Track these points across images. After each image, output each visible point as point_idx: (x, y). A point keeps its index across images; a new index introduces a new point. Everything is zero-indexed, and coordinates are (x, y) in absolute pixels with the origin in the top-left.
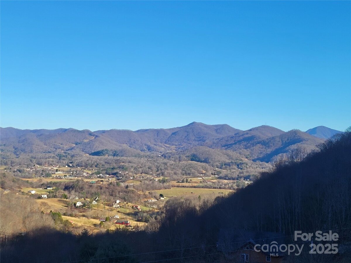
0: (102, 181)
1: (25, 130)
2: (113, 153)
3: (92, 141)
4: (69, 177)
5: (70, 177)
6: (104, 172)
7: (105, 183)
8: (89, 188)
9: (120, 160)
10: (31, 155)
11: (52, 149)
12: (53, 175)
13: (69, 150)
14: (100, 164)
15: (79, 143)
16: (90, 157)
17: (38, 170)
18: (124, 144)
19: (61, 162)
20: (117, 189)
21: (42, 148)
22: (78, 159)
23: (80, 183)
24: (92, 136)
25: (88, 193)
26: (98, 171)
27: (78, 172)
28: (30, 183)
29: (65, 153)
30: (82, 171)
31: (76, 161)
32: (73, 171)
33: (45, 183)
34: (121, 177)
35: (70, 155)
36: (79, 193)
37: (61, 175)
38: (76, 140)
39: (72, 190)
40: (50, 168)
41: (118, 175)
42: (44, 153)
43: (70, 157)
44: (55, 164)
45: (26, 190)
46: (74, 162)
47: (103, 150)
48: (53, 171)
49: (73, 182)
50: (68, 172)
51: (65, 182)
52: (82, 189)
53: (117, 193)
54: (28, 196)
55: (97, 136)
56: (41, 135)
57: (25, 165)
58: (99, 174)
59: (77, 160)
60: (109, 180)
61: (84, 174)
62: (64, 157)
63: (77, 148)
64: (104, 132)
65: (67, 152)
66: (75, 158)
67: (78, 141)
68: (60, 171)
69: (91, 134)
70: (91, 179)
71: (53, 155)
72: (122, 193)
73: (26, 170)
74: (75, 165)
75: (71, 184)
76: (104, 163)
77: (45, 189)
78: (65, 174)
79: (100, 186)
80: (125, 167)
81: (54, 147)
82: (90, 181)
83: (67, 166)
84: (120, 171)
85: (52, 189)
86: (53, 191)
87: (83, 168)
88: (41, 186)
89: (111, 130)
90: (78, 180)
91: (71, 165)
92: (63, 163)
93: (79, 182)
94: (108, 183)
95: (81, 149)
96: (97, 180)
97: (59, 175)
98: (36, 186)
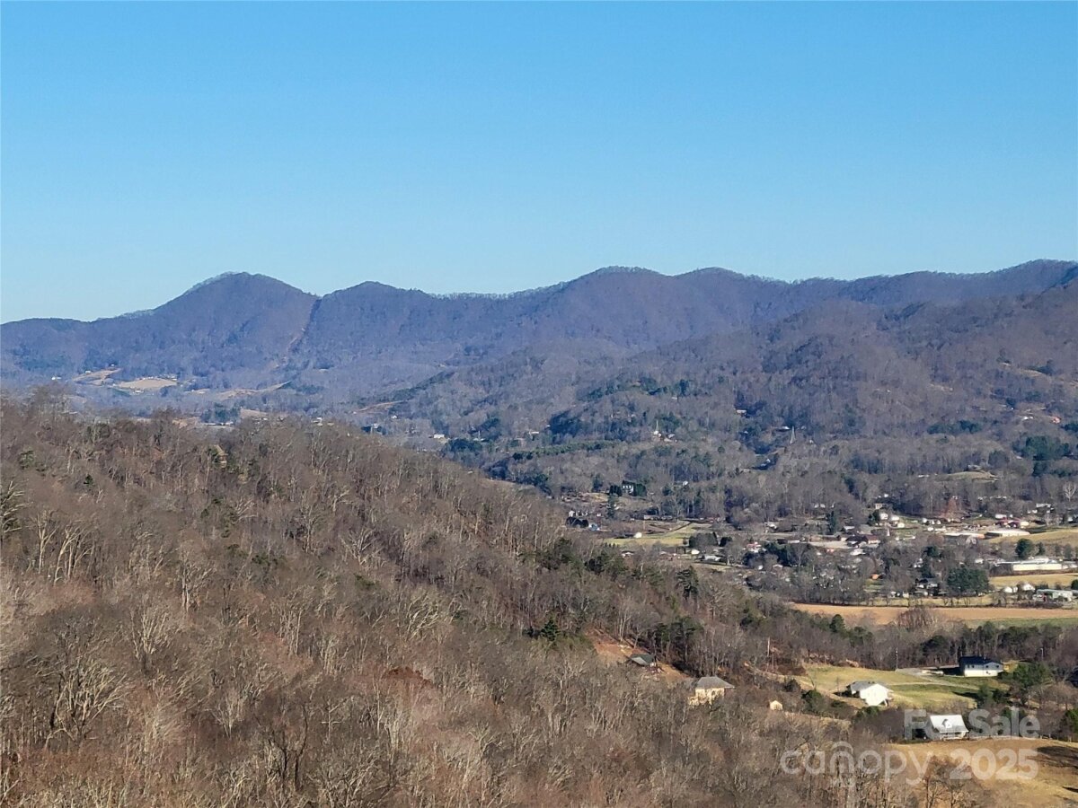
1: (804, 283)
10: (849, 446)
11: (983, 404)
12: (997, 582)
17: (897, 550)
19: (1045, 495)
21: (918, 399)
28: (850, 634)
33: (951, 632)
37: (1050, 580)
40: (973, 535)
42: (933, 430)
44: (1007, 509)
45: (825, 680)
48: (994, 553)
54: (845, 724)
56: (910, 311)
57: (815, 513)
62: (1067, 455)
68: (1041, 552)
71: (991, 447)
73: (823, 550)
77: (947, 671)
81: (998, 394)
86: (1004, 687)
88: (920, 655)
97: (1038, 580)
98: (893, 654)
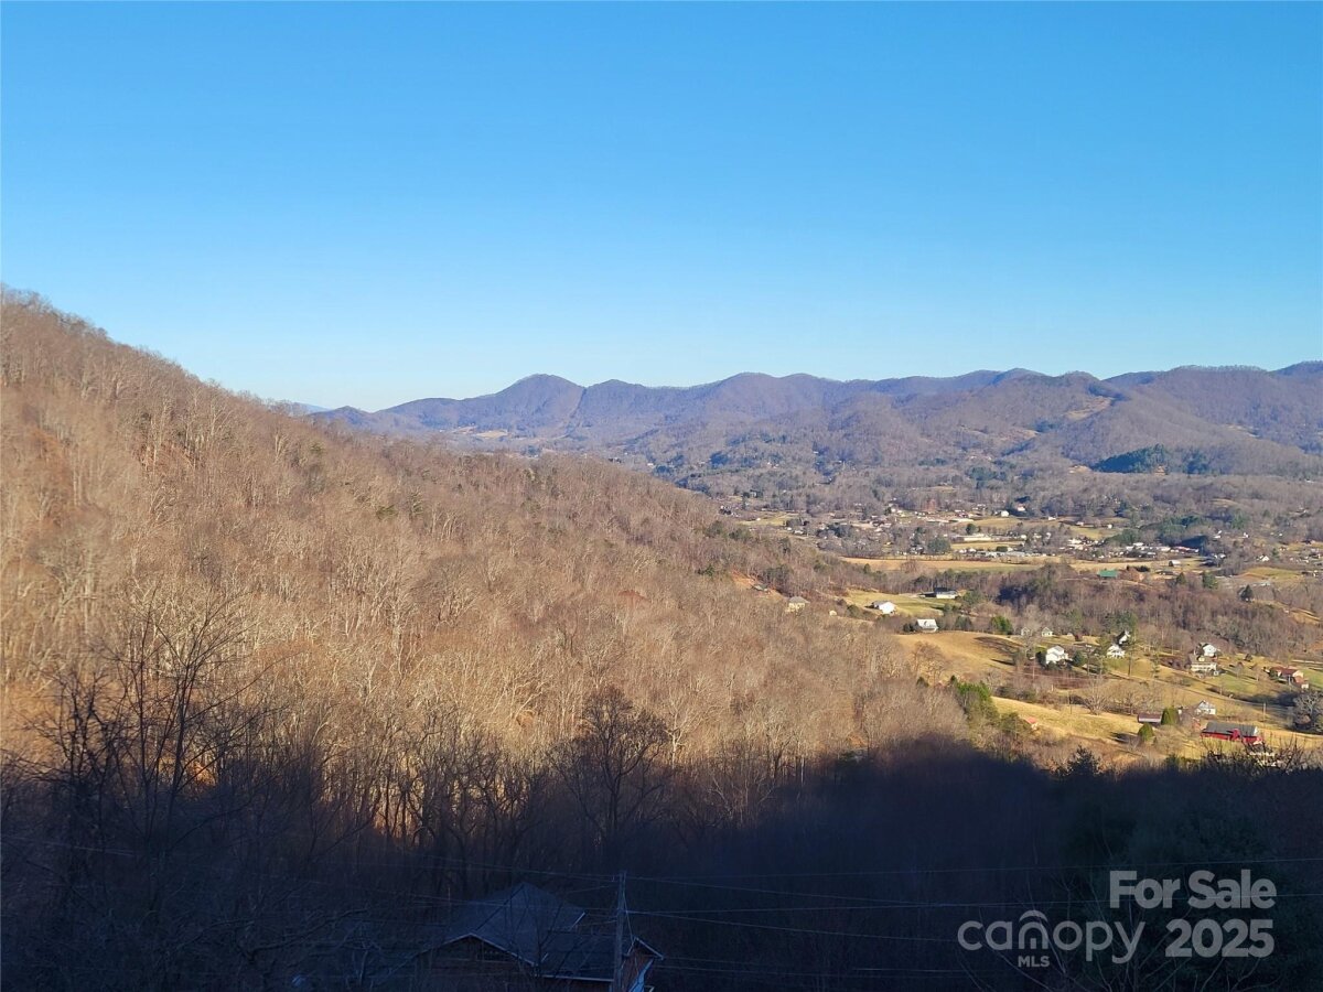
0: (1143, 569)
1: (851, 382)
2: (1184, 460)
3: (1102, 417)
4: (1014, 553)
5: (1018, 554)
6: (1152, 534)
7: (1156, 577)
8: (1094, 596)
9: (1216, 490)
10: (874, 472)
11: (950, 449)
12: (955, 547)
13: (1012, 451)
14: (1136, 503)
15: (1051, 426)
16: (1095, 479)
17: (900, 529)
18: (1230, 424)
19: (982, 500)
20: (1203, 602)
21: (913, 446)
22: (1048, 485)
23: (1059, 577)
24: (1101, 398)
25: (1092, 615)
26: (1126, 532)
27: (1049, 534)
28: (874, 574)
29: (999, 463)
30: (1064, 530)
31: (1042, 493)
32: (1030, 533)
33: (930, 574)
34: (1222, 556)
35: (1017, 469)
36: (1057, 613)
37: (984, 546)
38: (1038, 415)
39: (1028, 603)
40: (942, 521)
41: (1209, 547)
42: (921, 463)
43: (1016, 478)
44: (962, 507)
45: (860, 600)
46: (1032, 497)
47: (1144, 451)
48: (954, 531)
49: (1032, 572)
50: (1013, 534)
51: (1001, 573)
52: (1065, 597)
53: (1208, 617)
54: (871, 623)
55: (1118, 397)
56: (909, 399)
57: (856, 508)
58: (1132, 541)
59: (1043, 489)
60: (1171, 565)
61: (1074, 541)
62: (995, 478)
63: (1044, 442)
64: (1147, 378)
65: (1005, 458)
66: (1038, 482)
67: (1048, 418)
68: (980, 531)
69: (1094, 388)
70: (1099, 562)
71: (953, 473)
72: (1226, 619)
73: (860, 529)
74: (1035, 508)
75: (1024, 580)
76: (1149, 502)
77: (927, 595)
78: (1001, 541)
79: (1136, 590)
80: (1236, 516)
81: (958, 444)
82: (1095, 570)
83: (1005, 513)
84: (1217, 531)
85: (953, 597)
86: (958, 604)
87: (1069, 519)
88: (912, 586)
89: (1176, 369)
90: (1049, 566)
91: (1021, 509)
92: (992, 501)
93: (1054, 573)
94: (1169, 577)
95: (1057, 447)
96: (1124, 566)
97: (978, 546)
98: (897, 586)
